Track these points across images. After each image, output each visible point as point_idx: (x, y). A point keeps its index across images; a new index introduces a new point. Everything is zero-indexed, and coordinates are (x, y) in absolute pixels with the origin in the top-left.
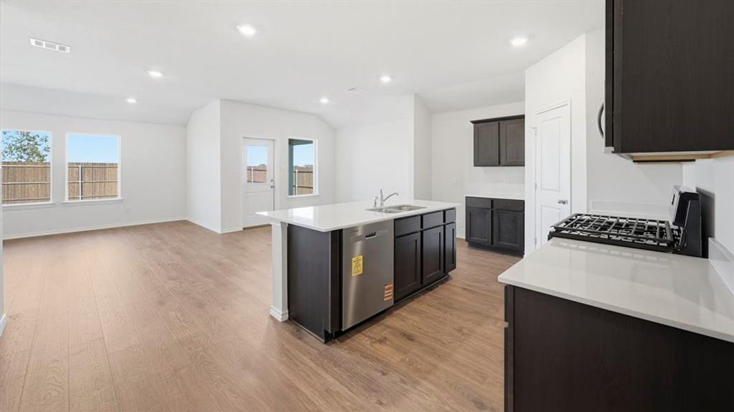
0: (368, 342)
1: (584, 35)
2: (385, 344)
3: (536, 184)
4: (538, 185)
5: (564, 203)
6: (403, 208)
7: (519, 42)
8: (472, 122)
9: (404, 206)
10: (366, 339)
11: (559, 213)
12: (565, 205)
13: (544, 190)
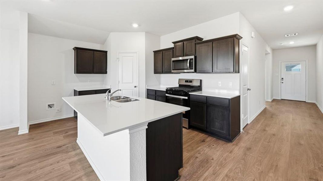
1: (144, 33)
4: (121, 81)
7: (135, 26)
11: (133, 91)
12: (136, 87)
13: (124, 83)
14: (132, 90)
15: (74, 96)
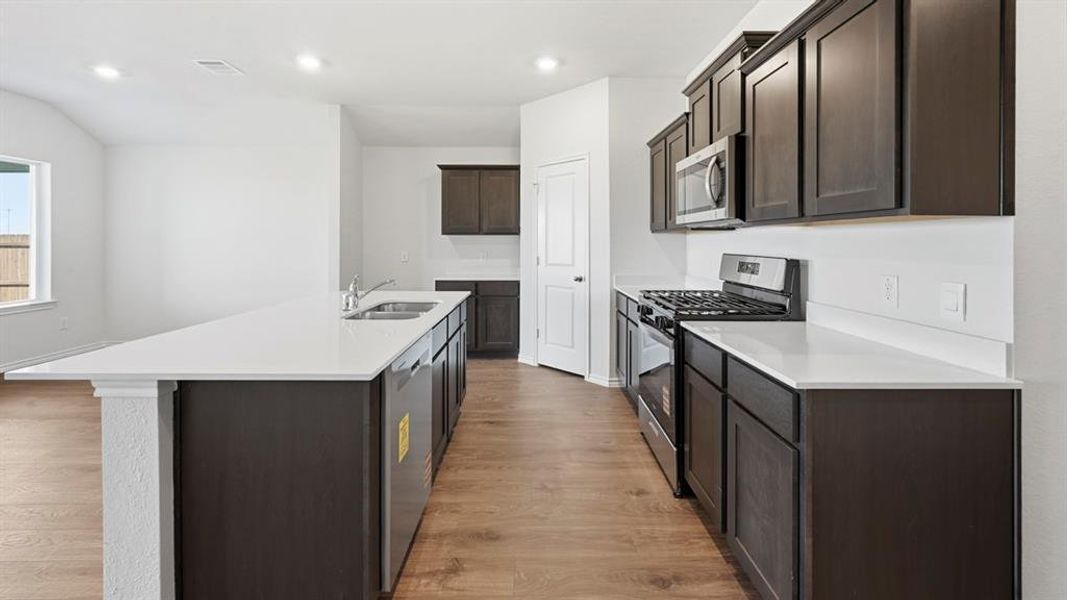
0: (434, 586)
1: (606, 80)
2: (463, 570)
3: (538, 259)
4: (542, 259)
5: (580, 280)
6: (386, 307)
7: (547, 65)
8: (440, 167)
9: (388, 304)
10: (423, 581)
11: (573, 294)
12: (582, 283)
13: (550, 265)
14: (570, 291)
15: (437, 290)
